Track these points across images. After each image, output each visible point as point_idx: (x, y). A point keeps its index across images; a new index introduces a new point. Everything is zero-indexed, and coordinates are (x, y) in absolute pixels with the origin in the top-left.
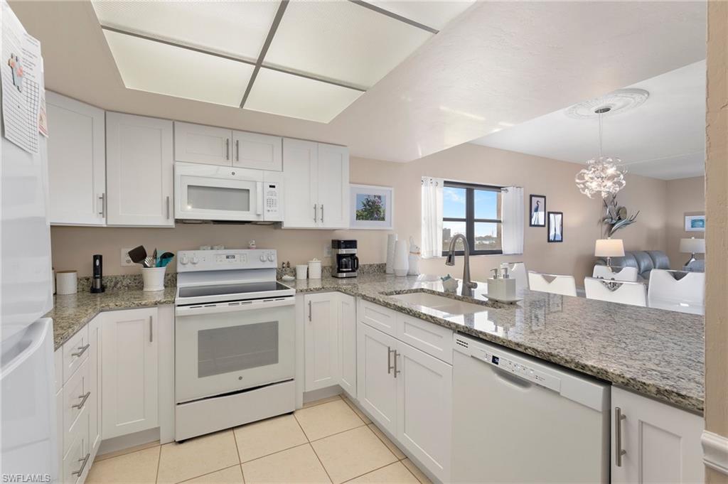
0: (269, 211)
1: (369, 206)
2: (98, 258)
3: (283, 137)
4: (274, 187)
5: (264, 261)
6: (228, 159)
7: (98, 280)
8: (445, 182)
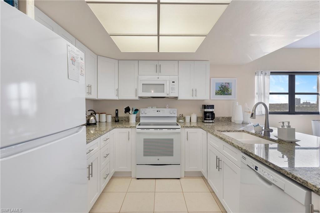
0: (172, 92)
1: (223, 88)
2: (117, 110)
3: (178, 61)
4: (174, 82)
5: (171, 113)
6: (156, 72)
7: (117, 118)
8: (271, 73)
